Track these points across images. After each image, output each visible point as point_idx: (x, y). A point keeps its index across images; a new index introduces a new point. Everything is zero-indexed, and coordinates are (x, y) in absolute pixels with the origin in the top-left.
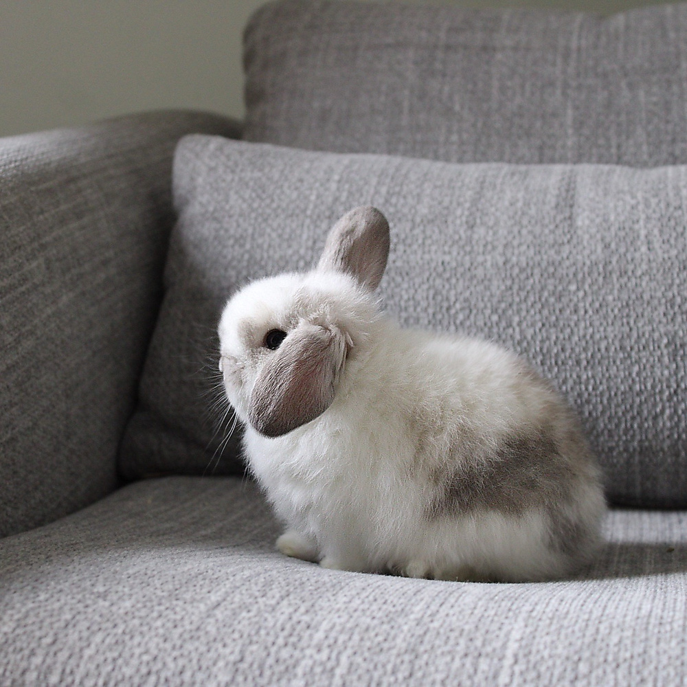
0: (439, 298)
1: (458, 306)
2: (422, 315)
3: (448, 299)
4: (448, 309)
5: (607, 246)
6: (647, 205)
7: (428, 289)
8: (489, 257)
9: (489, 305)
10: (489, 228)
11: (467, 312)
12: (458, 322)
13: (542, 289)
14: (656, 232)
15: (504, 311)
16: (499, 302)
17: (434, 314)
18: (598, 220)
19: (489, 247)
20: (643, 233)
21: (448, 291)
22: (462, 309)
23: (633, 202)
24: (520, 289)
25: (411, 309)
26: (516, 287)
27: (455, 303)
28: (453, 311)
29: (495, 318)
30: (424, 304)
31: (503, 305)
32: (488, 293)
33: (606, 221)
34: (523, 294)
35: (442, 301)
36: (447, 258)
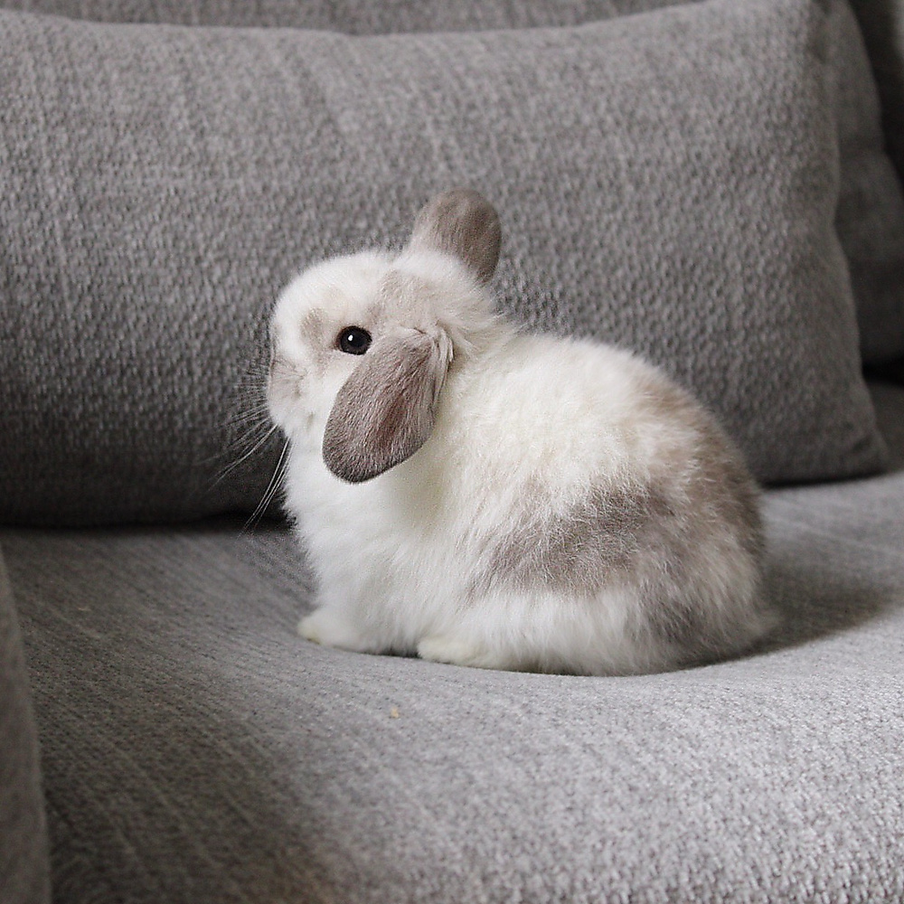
0: (182, 244)
1: (210, 256)
2: (161, 271)
3: (195, 246)
4: (198, 260)
5: (394, 165)
6: (430, 103)
7: (164, 232)
8: (240, 181)
9: (254, 253)
10: (227, 135)
11: (226, 263)
12: (215, 280)
13: (322, 228)
14: (452, 142)
15: (277, 260)
16: (268, 248)
17: (179, 269)
18: (370, 124)
19: (237, 167)
20: (436, 143)
21: (194, 232)
22: (218, 260)
23: (409, 97)
24: (292, 229)
25: (145, 263)
26: (286, 225)
27: (206, 251)
28: (205, 265)
29: (265, 272)
30: (160, 255)
31: (274, 253)
32: (250, 236)
33: (382, 125)
34: (298, 236)
35: (187, 249)
36: (180, 183)
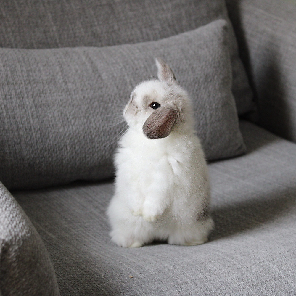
0: (63, 115)
1: (71, 117)
2: (58, 123)
3: (66, 115)
4: (68, 119)
5: (117, 87)
6: (126, 69)
7: (58, 111)
8: (77, 96)
9: (82, 115)
10: (73, 83)
11: (75, 119)
12: (72, 124)
13: (100, 107)
14: (132, 80)
15: (88, 117)
16: (86, 114)
17: (63, 122)
18: (111, 76)
19: (76, 92)
20: (128, 80)
21: (66, 111)
22: (73, 118)
23: (120, 68)
24: (92, 108)
25: (53, 121)
26: (90, 107)
27: (69, 116)
28: (69, 120)
29: (85, 120)
30: (57, 118)
31: (87, 115)
32: (81, 111)
33: (113, 76)
34: (93, 109)
35: (64, 116)
36: (61, 98)
